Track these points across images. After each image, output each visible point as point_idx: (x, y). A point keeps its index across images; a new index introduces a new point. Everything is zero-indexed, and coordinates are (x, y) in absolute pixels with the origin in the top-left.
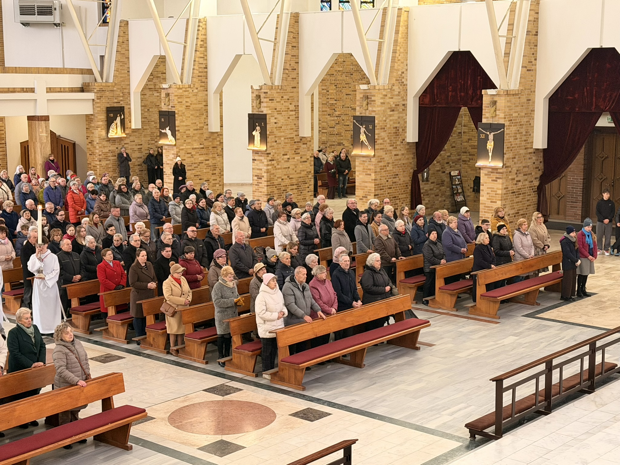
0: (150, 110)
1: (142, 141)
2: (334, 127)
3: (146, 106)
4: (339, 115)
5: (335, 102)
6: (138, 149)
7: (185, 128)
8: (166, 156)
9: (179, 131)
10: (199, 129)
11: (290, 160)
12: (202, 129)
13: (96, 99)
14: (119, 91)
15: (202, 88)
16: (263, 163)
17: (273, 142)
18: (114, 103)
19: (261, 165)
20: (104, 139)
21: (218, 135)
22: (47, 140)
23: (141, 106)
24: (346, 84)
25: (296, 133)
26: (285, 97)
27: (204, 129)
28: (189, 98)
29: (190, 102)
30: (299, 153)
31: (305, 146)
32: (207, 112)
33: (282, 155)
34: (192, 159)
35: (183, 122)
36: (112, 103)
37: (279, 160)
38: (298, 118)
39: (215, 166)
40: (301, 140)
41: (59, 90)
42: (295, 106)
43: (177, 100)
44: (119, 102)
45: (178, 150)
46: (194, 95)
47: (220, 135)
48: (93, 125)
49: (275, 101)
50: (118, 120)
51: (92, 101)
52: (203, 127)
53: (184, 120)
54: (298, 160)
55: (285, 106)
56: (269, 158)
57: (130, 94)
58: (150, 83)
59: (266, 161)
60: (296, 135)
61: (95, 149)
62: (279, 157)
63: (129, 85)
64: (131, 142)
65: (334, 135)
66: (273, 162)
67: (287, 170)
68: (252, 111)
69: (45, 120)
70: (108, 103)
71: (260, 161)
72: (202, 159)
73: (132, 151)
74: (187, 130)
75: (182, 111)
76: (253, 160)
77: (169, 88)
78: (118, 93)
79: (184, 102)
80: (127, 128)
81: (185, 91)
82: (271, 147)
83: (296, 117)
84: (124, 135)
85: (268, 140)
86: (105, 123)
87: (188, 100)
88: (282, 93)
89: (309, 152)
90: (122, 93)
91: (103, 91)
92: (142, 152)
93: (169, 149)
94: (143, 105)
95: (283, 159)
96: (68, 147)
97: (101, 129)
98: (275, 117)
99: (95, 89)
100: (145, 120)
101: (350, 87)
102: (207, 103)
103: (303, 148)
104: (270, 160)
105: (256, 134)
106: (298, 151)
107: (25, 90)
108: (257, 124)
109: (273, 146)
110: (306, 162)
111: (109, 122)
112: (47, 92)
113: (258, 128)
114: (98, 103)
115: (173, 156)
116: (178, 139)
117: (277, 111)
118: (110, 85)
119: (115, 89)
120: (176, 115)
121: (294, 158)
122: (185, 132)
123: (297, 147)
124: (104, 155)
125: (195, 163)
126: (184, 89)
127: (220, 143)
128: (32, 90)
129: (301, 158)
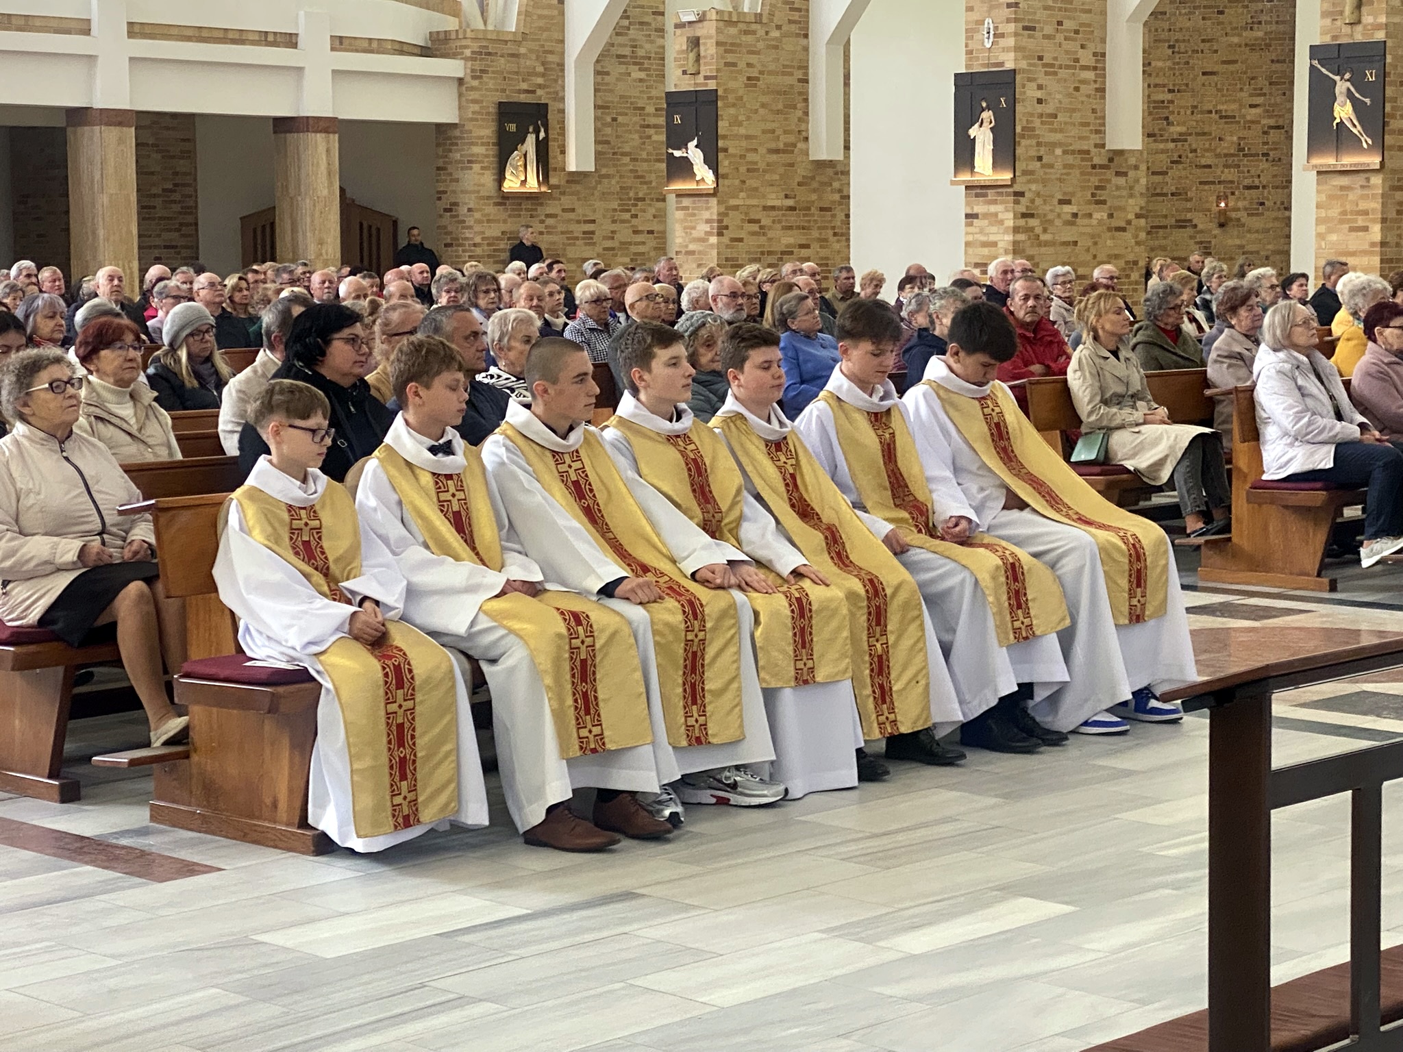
0: (620, 119)
1: (594, 211)
2: (1165, 173)
3: (608, 108)
4: (1181, 134)
5: (1170, 96)
6: (584, 233)
7: (744, 144)
8: (685, 228)
9: (726, 150)
10: (784, 152)
11: (1079, 221)
12: (792, 152)
13: (468, 79)
14: (534, 57)
15: (793, 27)
16: (1001, 222)
17: (1032, 158)
18: (519, 92)
19: (994, 229)
20: (488, 198)
21: (836, 173)
22: (331, 192)
23: (596, 107)
24: (1203, 41)
25: (1095, 138)
26: (1068, 24)
27: (796, 150)
28: (758, 53)
29: (760, 68)
30: (1104, 202)
31: (1121, 181)
32: (806, 100)
33: (1055, 202)
34: (762, 240)
35: (740, 124)
36: (512, 91)
37: (1050, 217)
38: (1102, 90)
39: (827, 265)
40: (1111, 160)
41: (366, 44)
42: (1095, 54)
43: (723, 57)
44: (533, 92)
45: (722, 210)
46: (768, 47)
47: (842, 173)
48: (458, 156)
49: (1038, 34)
50: (530, 145)
51: (456, 84)
52: (795, 146)
53: (740, 118)
54: (1100, 221)
55: (1067, 52)
56: (1022, 209)
57: (563, 70)
58: (620, 39)
59: (1011, 215)
60: (1096, 146)
61: (463, 228)
62: (1048, 208)
63: (562, 41)
64: (564, 210)
65: (1165, 195)
66: (1033, 222)
67: (1069, 249)
68: (967, 66)
69: (326, 131)
70: (504, 91)
71: (994, 218)
72: (791, 240)
73: (568, 238)
74: (748, 150)
75: (734, 91)
76: (968, 216)
77: (700, 21)
78: (530, 63)
79: (742, 65)
80: (555, 169)
81: (746, 32)
82: (1025, 173)
83: (1097, 90)
84: (544, 189)
85: (1019, 151)
86: (493, 151)
87: (753, 59)
88: (1060, 9)
89: (1131, 201)
90: (543, 64)
91: (489, 54)
92: (594, 244)
93: (694, 208)
94: (600, 103)
95: (1059, 216)
96: (378, 230)
97: (483, 168)
98: (1040, 82)
99: (466, 47)
100: (605, 148)
101: (1216, 51)
102: (806, 74)
103: (1118, 188)
104: (1024, 215)
105: (982, 136)
106: (1103, 195)
107: (271, 38)
108: (984, 105)
109: (1032, 173)
110: (1123, 229)
111: (505, 147)
112: (333, 49)
113: (987, 115)
114: (472, 89)
115: (707, 228)
116: (725, 176)
117: (1045, 65)
118: (510, 37)
119: (523, 50)
120: (720, 104)
121: (1090, 216)
122: (743, 157)
123: (1100, 181)
124: (489, 245)
125: (770, 253)
126: (741, 26)
127: (842, 197)
128: (290, 41)
129: (1111, 216)
